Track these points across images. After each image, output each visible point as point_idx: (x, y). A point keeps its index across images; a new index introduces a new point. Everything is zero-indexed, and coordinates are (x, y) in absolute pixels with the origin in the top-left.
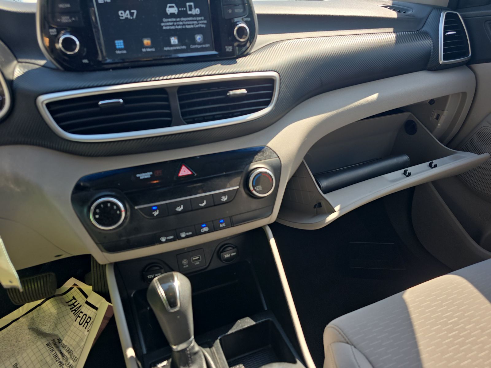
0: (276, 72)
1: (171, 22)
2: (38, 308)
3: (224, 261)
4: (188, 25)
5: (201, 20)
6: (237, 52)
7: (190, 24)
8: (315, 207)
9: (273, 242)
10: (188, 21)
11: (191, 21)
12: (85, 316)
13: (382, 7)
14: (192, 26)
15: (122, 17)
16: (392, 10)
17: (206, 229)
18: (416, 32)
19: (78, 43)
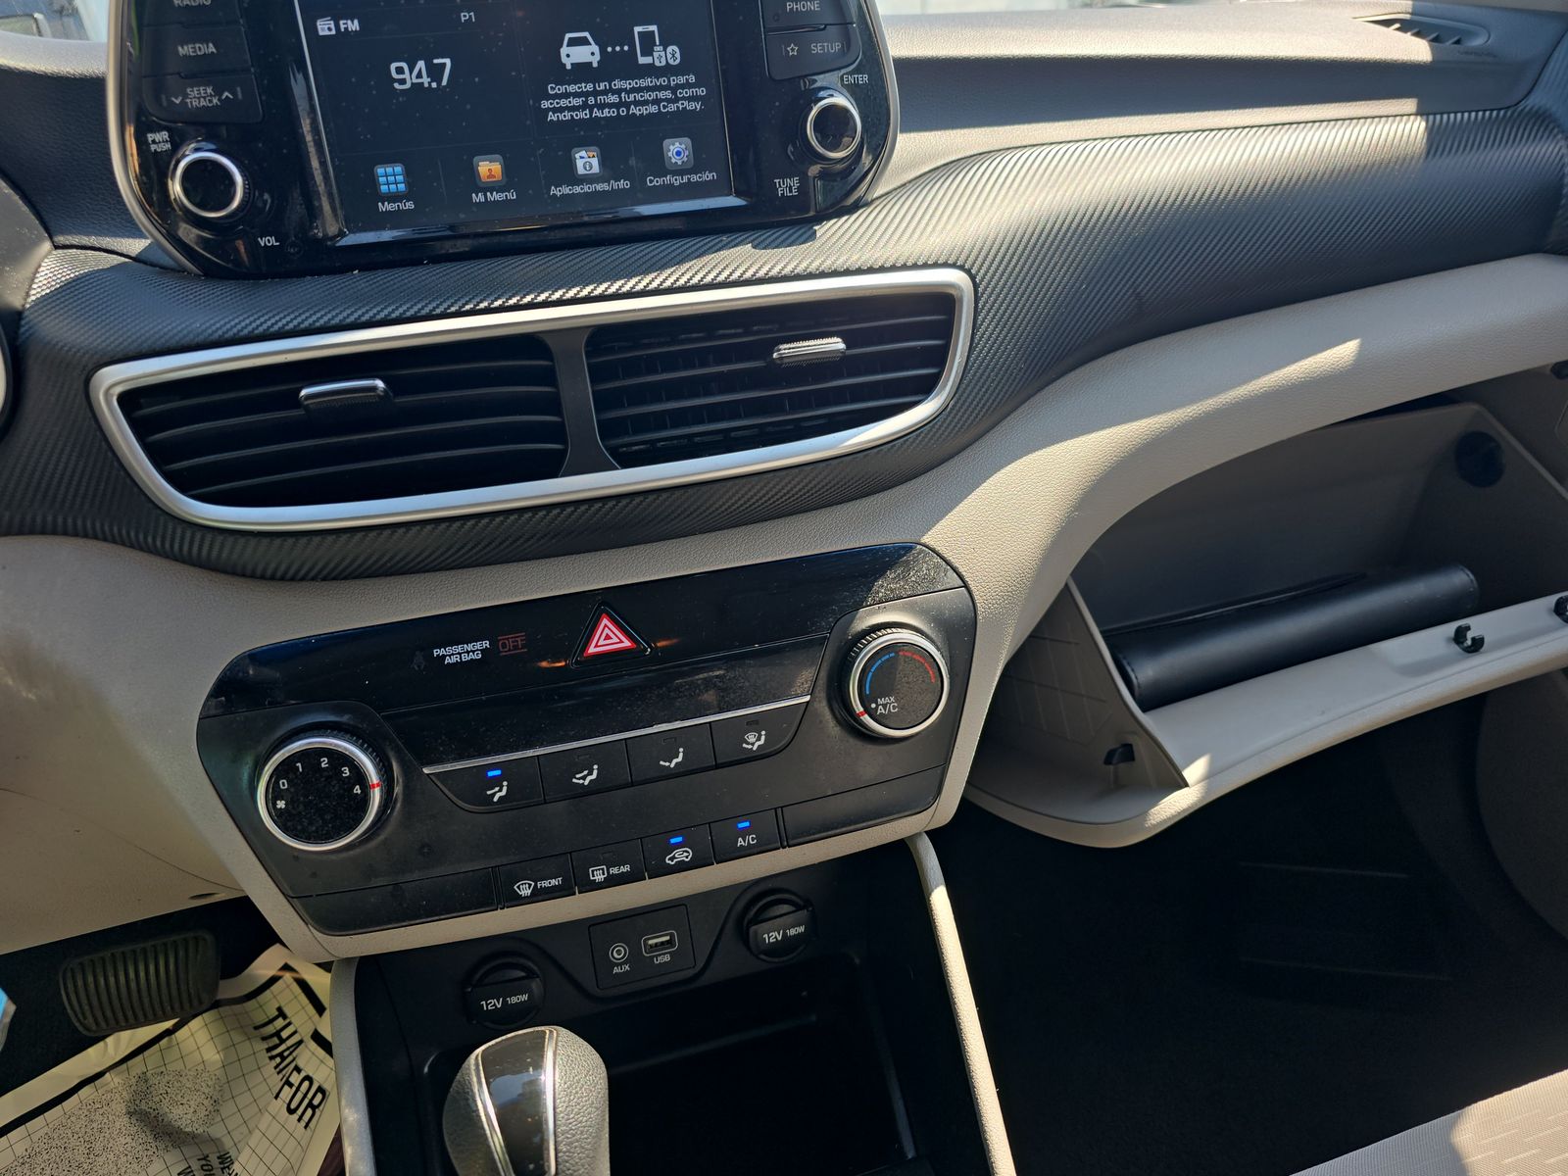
0: (962, 268)
1: (576, 95)
2: (164, 1042)
3: (763, 957)
4: (637, 103)
5: (688, 85)
6: (820, 198)
7: (645, 103)
8: (1108, 761)
9: (940, 902)
10: (639, 90)
11: (648, 89)
12: (306, 1084)
13: (1372, 25)
14: (653, 109)
15: (403, 82)
16: (1409, 34)
17: (682, 855)
18: (1502, 112)
19: (239, 179)
